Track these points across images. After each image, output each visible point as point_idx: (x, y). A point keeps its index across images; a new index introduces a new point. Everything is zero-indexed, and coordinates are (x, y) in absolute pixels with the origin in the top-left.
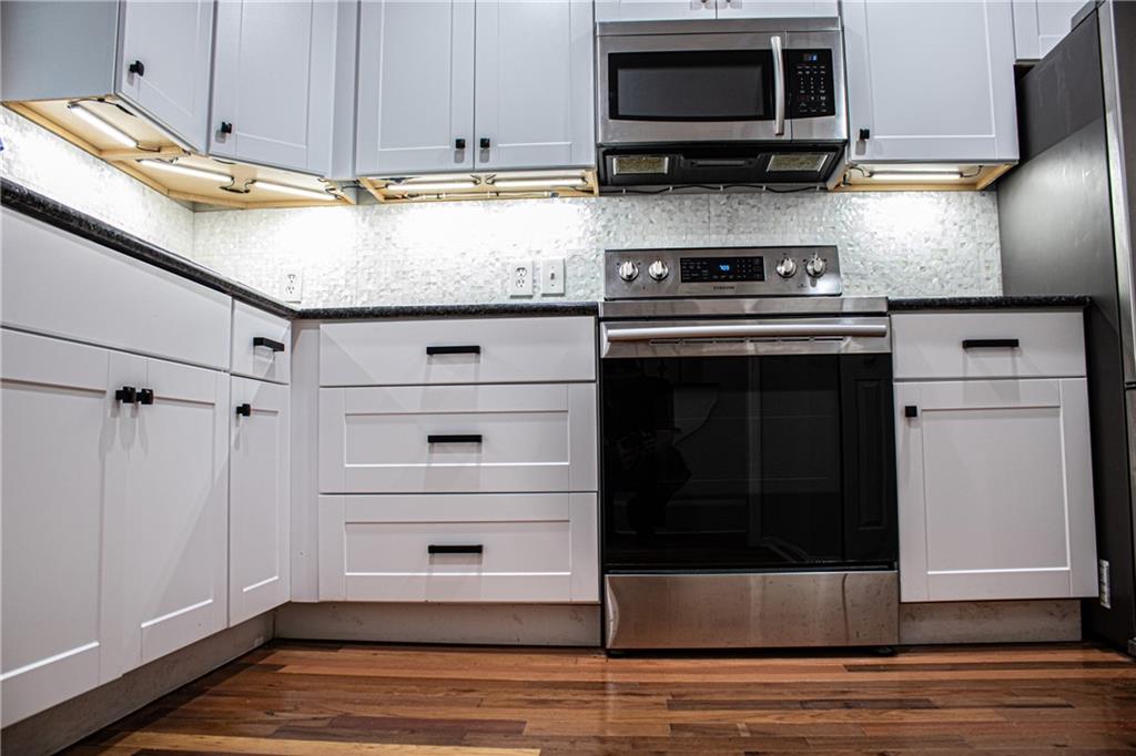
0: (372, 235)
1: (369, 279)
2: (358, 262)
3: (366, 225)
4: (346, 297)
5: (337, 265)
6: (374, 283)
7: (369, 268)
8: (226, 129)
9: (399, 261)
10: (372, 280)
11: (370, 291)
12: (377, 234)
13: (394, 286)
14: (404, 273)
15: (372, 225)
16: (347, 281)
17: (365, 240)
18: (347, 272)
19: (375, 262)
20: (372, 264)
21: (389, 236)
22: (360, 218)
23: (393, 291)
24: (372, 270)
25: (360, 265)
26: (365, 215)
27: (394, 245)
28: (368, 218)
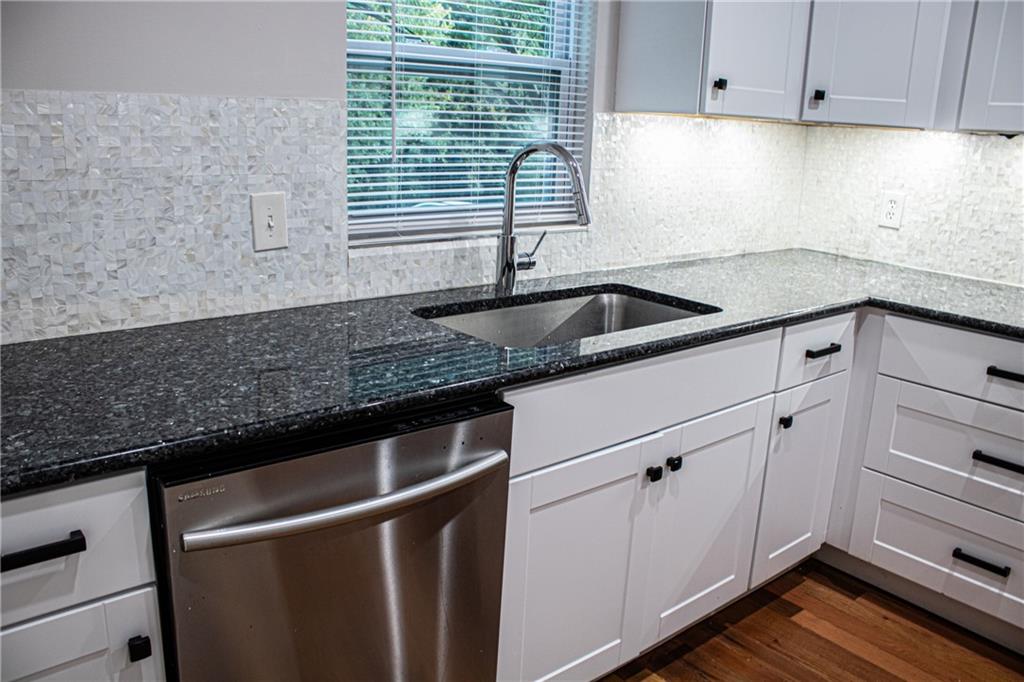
0: (982, 169)
1: (972, 216)
2: (963, 197)
3: (978, 156)
4: (946, 231)
5: (940, 197)
6: (978, 221)
7: (975, 205)
8: (820, 95)
9: (1008, 202)
10: (975, 219)
11: (973, 229)
12: (990, 169)
13: (998, 228)
14: (1013, 215)
15: (983, 158)
16: (948, 215)
17: (974, 174)
18: (949, 206)
19: (982, 198)
20: (978, 201)
21: (1002, 173)
22: (971, 150)
23: (997, 233)
24: (976, 208)
25: (965, 200)
26: (978, 146)
27: (1007, 183)
28: (980, 151)
